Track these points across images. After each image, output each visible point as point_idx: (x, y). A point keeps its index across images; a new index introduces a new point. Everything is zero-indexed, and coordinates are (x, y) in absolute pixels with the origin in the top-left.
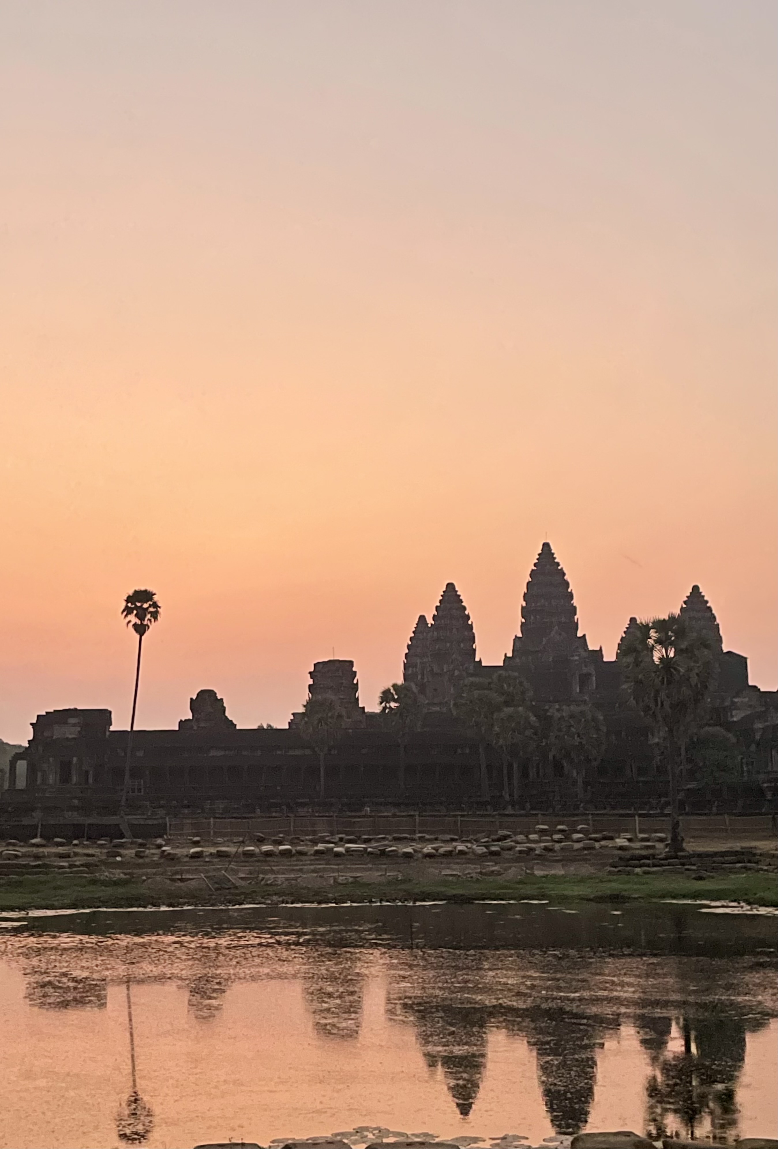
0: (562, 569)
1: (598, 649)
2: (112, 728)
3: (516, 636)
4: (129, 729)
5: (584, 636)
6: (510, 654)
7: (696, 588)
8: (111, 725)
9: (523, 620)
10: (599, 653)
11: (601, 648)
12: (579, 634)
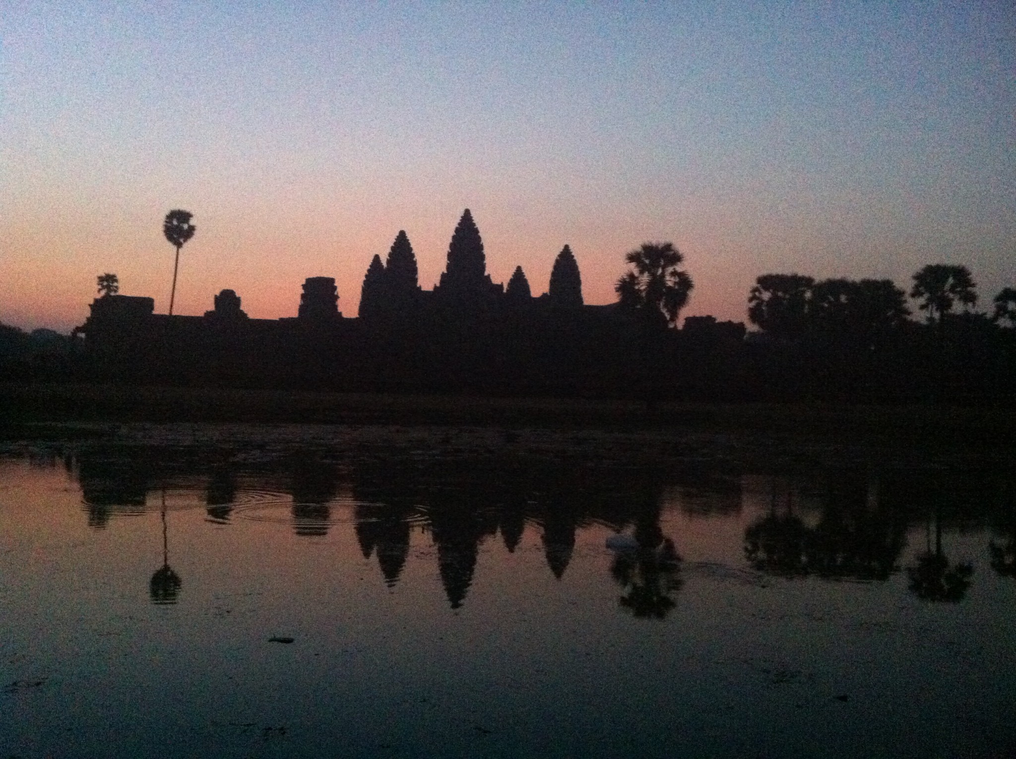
0: (477, 228)
1: (500, 283)
2: (154, 312)
3: (443, 272)
4: (167, 313)
5: (489, 275)
6: (438, 285)
7: (567, 247)
8: (152, 309)
9: (449, 262)
10: (501, 286)
11: (502, 283)
12: (486, 274)
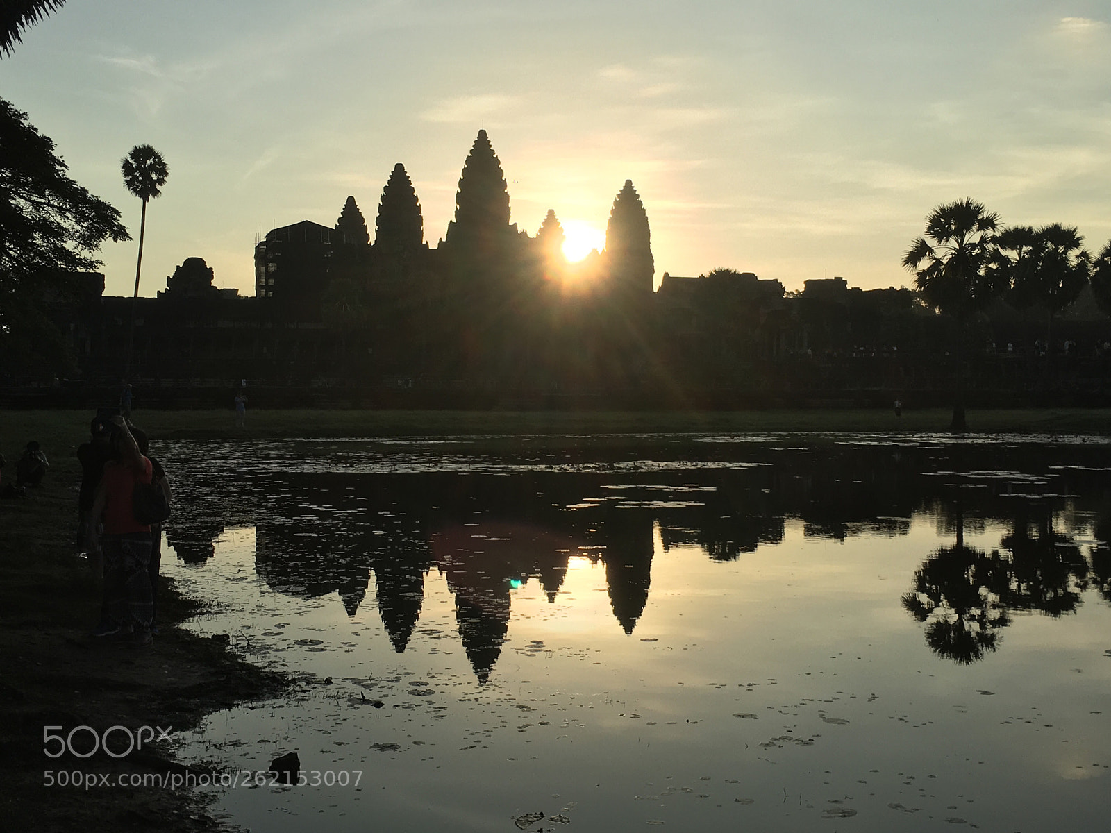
0: (497, 157)
2: (104, 294)
3: (451, 221)
6: (444, 239)
7: (629, 183)
8: (102, 290)
9: (458, 207)
12: (511, 221)
